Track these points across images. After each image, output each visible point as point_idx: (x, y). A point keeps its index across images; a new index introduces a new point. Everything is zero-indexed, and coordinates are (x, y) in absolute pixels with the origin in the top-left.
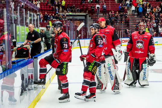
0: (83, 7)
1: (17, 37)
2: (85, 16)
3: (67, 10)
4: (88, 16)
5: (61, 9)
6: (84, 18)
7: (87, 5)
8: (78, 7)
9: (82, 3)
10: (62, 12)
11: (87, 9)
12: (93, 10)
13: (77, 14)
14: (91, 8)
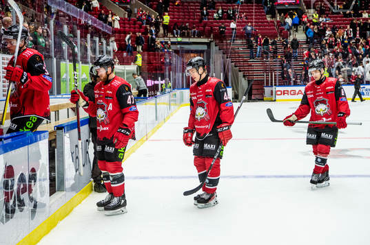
0: (204, 26)
1: (62, 83)
2: (208, 44)
3: (173, 34)
4: (213, 44)
5: (162, 31)
6: (205, 47)
7: (212, 23)
8: (194, 28)
9: (202, 19)
10: (165, 36)
11: (211, 31)
12: (223, 32)
13: (192, 40)
14: (220, 29)
